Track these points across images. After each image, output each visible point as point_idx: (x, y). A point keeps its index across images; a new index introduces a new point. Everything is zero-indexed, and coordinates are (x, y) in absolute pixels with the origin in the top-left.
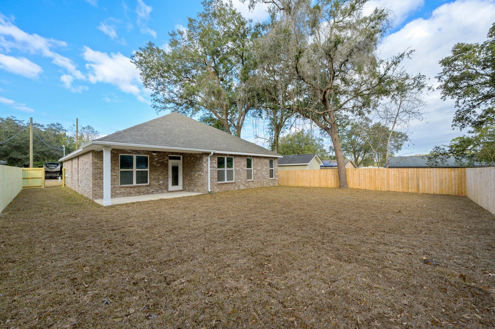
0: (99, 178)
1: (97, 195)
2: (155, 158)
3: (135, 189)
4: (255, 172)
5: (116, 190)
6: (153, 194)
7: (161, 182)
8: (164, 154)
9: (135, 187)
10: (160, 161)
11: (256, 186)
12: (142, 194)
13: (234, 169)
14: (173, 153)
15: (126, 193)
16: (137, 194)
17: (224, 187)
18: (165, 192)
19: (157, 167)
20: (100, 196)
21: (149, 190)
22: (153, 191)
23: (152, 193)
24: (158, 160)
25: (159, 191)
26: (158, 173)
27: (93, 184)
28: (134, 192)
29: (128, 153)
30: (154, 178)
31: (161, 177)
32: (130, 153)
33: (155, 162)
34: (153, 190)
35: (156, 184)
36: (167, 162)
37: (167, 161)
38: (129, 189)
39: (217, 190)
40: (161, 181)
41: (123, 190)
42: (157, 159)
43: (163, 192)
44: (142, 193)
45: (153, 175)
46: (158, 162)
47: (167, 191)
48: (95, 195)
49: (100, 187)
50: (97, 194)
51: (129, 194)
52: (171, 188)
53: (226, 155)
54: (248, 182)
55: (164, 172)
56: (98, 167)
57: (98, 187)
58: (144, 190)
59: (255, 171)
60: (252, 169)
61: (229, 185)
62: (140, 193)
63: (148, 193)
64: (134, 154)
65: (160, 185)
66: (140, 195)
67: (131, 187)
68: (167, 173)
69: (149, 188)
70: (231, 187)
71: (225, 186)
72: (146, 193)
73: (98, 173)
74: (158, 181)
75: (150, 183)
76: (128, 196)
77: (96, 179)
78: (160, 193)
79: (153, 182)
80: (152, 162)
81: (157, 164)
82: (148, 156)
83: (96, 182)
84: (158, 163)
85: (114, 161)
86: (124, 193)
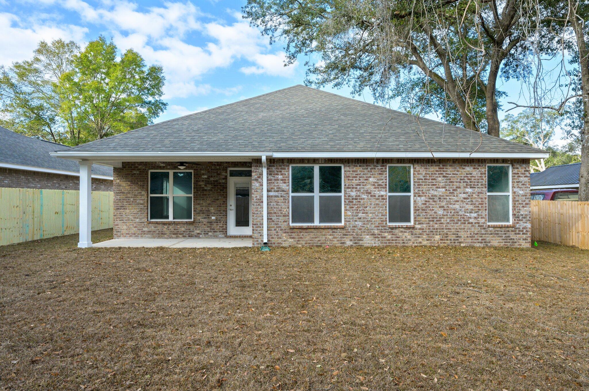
0: (122, 207)
1: (118, 232)
2: (203, 174)
3: (171, 227)
4: (420, 204)
5: (143, 227)
6: (199, 237)
7: (213, 218)
8: (218, 167)
9: (170, 224)
10: (212, 179)
11: (425, 243)
12: (180, 236)
13: (342, 194)
14: (235, 164)
15: (157, 232)
16: (173, 236)
17: (307, 237)
18: (220, 236)
19: (206, 190)
20: (122, 234)
21: (191, 230)
22: (198, 234)
23: (197, 236)
24: (208, 178)
25: (210, 234)
26: (208, 202)
27: (115, 216)
28: (168, 232)
29: (161, 168)
30: (201, 211)
31: (212, 209)
32: (163, 168)
33: (203, 181)
34: (198, 232)
35: (205, 221)
36: (224, 181)
37: (224, 179)
38: (161, 226)
39: (287, 241)
40: (213, 216)
41: (152, 228)
42: (206, 177)
43: (216, 237)
44: (181, 234)
45: (199, 204)
46: (207, 182)
47: (223, 236)
48: (117, 232)
49: (123, 220)
50: (119, 230)
51: (161, 235)
52: (233, 229)
53: (315, 161)
54: (392, 228)
55: (218, 200)
56: (120, 190)
57: (120, 220)
58: (183, 229)
59: (421, 200)
60: (412, 194)
61: (324, 232)
62: (176, 234)
63: (191, 236)
64: (169, 169)
65: (211, 223)
66: (177, 237)
67: (164, 224)
68: (225, 203)
69: (191, 227)
70: (331, 237)
71: (312, 235)
72: (187, 236)
73: (120, 200)
74: (208, 216)
75: (194, 218)
76: (159, 237)
77: (118, 209)
78: (211, 237)
79: (199, 218)
80: (197, 181)
81: (206, 185)
82: (192, 171)
83: (118, 213)
84: (208, 184)
85: (141, 181)
86: (154, 232)
